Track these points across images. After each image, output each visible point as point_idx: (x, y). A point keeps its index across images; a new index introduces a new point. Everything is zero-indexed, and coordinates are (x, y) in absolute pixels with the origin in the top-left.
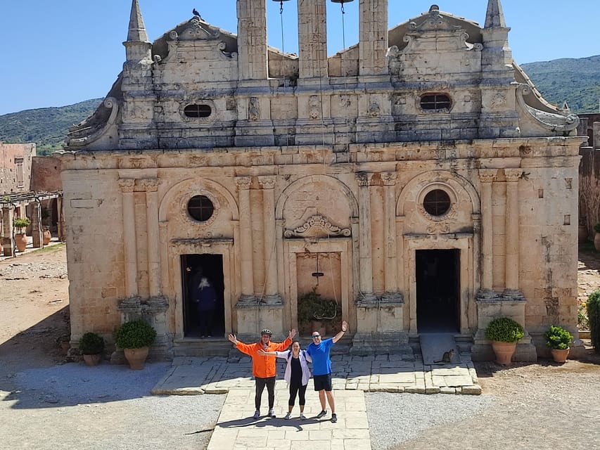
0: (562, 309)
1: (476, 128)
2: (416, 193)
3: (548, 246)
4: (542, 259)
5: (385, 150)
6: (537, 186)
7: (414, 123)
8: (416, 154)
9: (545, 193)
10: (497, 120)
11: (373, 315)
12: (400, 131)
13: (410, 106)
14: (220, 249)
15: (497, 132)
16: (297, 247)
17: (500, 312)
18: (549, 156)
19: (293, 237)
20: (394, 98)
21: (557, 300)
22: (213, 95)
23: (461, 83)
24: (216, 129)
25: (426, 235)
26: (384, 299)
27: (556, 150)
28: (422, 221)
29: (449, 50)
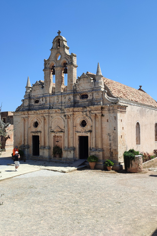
0: (114, 155)
1: (92, 103)
2: (79, 121)
3: (110, 136)
4: (108, 140)
5: (70, 109)
6: (107, 119)
7: (78, 102)
8: (78, 110)
9: (109, 121)
10: (96, 101)
11: (66, 152)
12: (75, 104)
13: (78, 98)
14: (39, 134)
15: (96, 104)
16: (53, 134)
17: (96, 154)
18: (109, 110)
19: (52, 132)
20: (74, 96)
21: (112, 152)
22: (39, 98)
23: (89, 91)
24: (39, 106)
25: (80, 132)
26: (69, 149)
27: (111, 108)
28: (80, 128)
29: (87, 83)
